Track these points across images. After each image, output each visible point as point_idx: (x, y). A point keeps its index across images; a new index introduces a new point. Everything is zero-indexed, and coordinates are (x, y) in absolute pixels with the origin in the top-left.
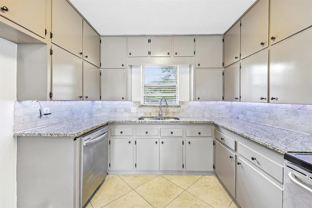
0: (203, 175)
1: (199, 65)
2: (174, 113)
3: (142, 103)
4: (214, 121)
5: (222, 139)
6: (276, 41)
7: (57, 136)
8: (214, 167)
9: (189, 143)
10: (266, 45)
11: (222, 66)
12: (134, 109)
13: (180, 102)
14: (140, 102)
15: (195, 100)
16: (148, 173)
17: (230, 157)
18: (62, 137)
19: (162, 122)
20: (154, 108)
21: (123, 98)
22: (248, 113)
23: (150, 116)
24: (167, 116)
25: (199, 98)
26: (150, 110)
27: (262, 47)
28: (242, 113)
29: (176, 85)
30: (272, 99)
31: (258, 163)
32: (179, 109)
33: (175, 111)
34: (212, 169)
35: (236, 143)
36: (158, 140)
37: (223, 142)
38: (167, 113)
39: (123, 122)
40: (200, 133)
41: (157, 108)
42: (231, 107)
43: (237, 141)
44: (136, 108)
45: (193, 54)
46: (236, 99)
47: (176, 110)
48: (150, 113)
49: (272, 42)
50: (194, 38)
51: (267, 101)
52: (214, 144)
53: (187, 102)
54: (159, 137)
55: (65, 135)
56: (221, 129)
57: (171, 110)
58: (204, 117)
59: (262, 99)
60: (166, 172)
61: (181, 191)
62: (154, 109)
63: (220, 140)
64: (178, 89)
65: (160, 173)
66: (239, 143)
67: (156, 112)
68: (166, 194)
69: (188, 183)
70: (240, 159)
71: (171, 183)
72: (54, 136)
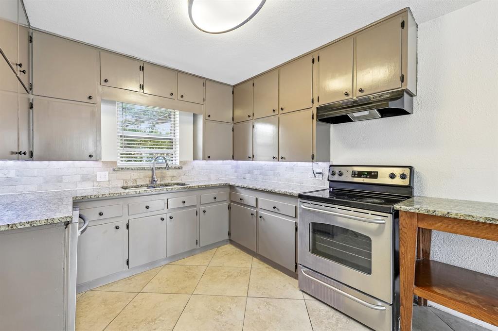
0: (218, 247)
1: (209, 116)
2: (173, 177)
3: (120, 164)
4: (229, 182)
5: (241, 199)
6: (284, 112)
7: (29, 225)
8: (229, 234)
9: (204, 212)
10: (276, 113)
11: (231, 121)
12: (103, 176)
13: (181, 162)
14: (115, 163)
15: (204, 159)
16: (148, 268)
17: (252, 214)
18: (38, 226)
19: (170, 189)
20: (141, 171)
21: (91, 156)
22: (255, 172)
23: (136, 185)
24: (162, 183)
25: (209, 157)
26: (134, 175)
27: (273, 113)
28: (249, 173)
29: (174, 138)
30: (282, 158)
31: (278, 210)
32: (180, 171)
33: (175, 175)
34: (227, 237)
35: (257, 199)
36: (164, 216)
37: (243, 203)
38: (163, 177)
39: (104, 196)
40: (215, 198)
41: (146, 171)
42: (237, 167)
43: (257, 197)
44: (108, 172)
45: (202, 102)
46: (249, 158)
47: (176, 172)
48: (135, 180)
49: (281, 112)
50: (205, 82)
51: (277, 160)
52: (229, 208)
53: (191, 161)
54: (166, 210)
55: (49, 221)
56: (239, 189)
57: (169, 173)
58: (210, 179)
59: (274, 158)
60: (174, 258)
61: (203, 269)
62: (142, 174)
63: (240, 201)
64: (178, 143)
65: (166, 262)
66: (260, 198)
67: (145, 177)
68: (188, 277)
69: (207, 259)
70: (261, 212)
71: (188, 266)
72: (20, 227)
